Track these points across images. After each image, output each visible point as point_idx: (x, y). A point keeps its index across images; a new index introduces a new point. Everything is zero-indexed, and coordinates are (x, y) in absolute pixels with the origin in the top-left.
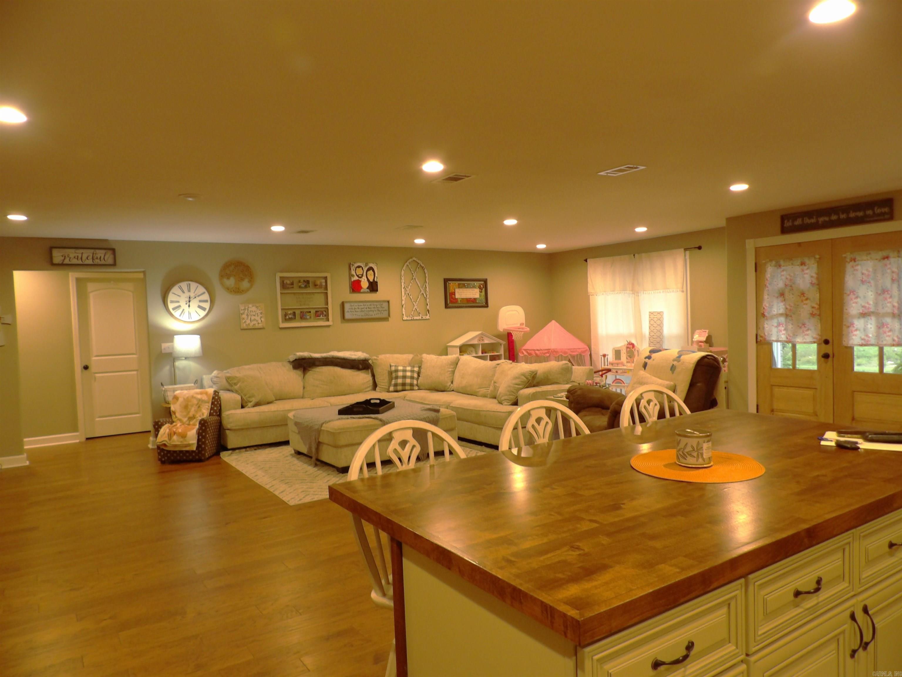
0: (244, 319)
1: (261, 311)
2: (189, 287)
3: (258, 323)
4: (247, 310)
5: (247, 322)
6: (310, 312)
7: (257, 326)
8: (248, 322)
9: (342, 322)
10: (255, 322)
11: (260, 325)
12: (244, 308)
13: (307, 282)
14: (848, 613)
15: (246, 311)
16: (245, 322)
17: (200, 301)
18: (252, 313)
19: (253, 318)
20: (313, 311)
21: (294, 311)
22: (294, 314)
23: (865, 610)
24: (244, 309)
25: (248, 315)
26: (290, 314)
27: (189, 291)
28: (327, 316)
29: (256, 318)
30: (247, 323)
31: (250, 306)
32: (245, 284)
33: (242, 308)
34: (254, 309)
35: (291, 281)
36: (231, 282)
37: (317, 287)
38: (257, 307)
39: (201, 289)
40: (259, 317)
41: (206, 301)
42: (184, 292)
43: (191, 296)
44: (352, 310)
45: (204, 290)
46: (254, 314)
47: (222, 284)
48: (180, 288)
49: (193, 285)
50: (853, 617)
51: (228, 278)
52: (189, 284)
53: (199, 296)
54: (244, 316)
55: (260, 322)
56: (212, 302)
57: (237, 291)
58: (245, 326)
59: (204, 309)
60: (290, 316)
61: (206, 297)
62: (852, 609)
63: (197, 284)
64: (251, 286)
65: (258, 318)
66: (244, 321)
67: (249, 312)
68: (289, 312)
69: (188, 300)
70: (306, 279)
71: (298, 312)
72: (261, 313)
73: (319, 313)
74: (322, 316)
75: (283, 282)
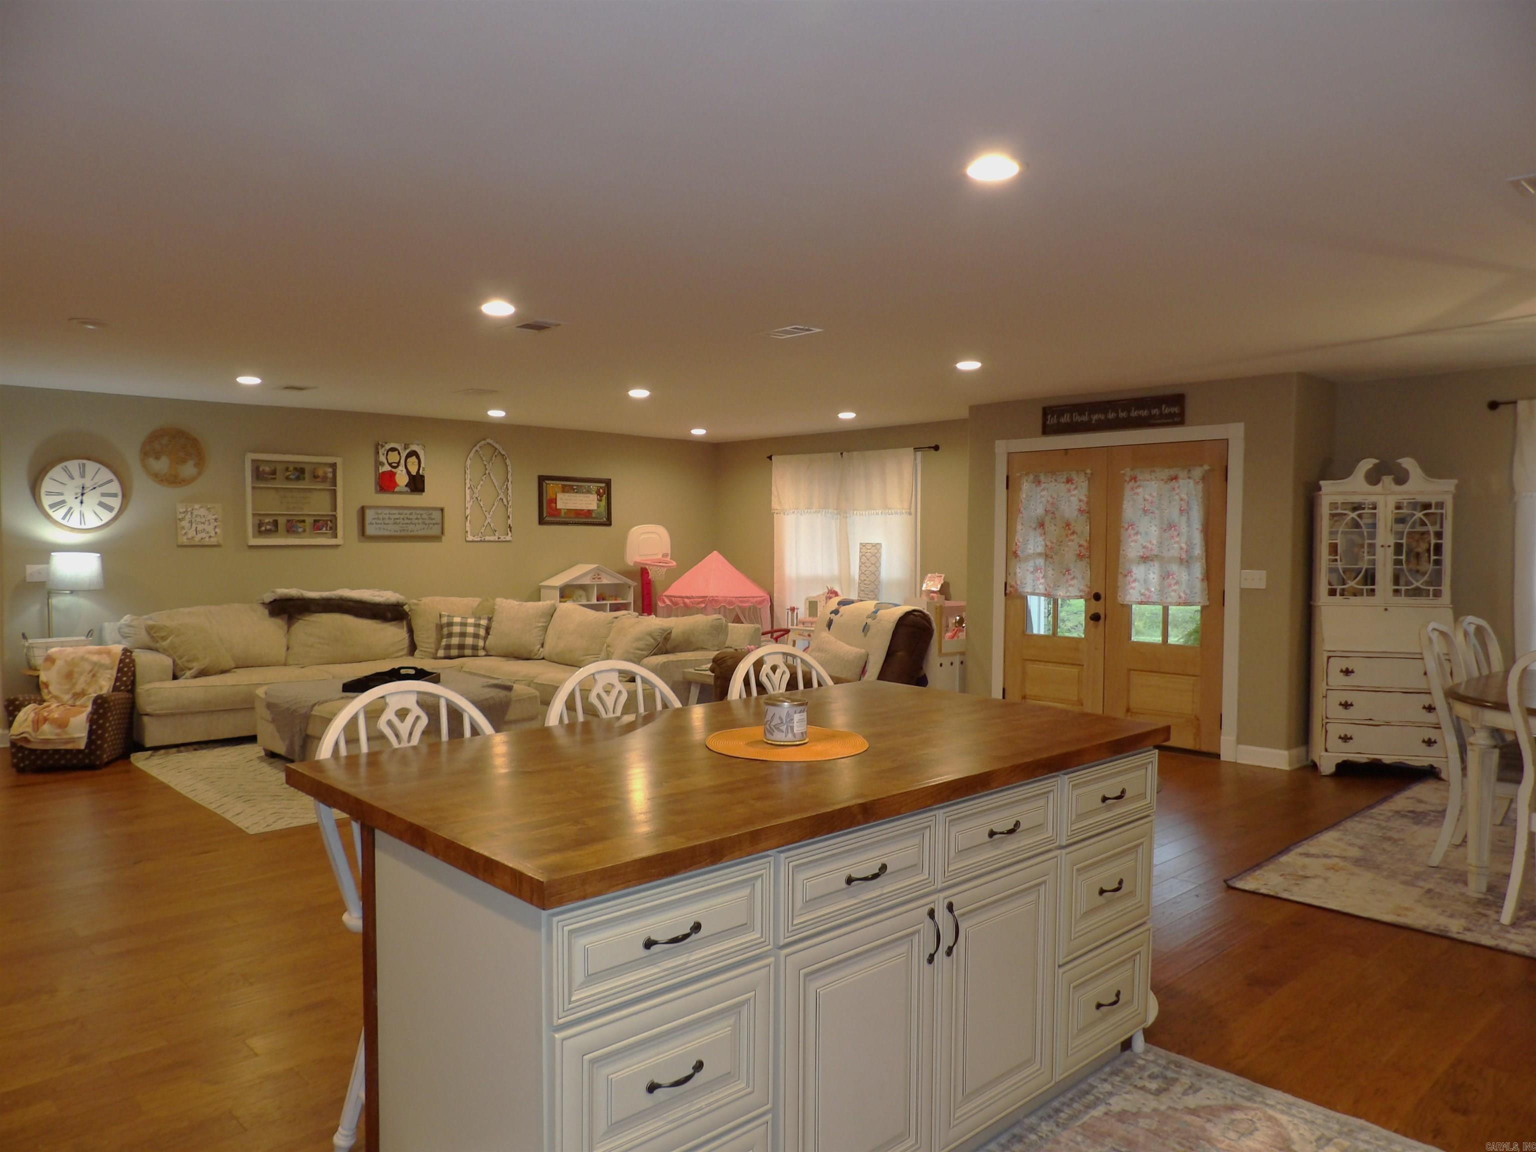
0: (183, 528)
1: (216, 516)
2: (83, 468)
3: (210, 537)
4: (189, 513)
5: (189, 533)
6: (304, 521)
7: (207, 541)
8: (192, 533)
9: (359, 541)
10: (203, 535)
11: (212, 539)
12: (184, 510)
13: (300, 472)
14: (926, 909)
15: (189, 516)
16: (186, 533)
17: (103, 495)
18: (198, 519)
19: (200, 527)
20: (309, 521)
21: (275, 518)
22: (276, 523)
23: (950, 907)
24: (184, 512)
25: (191, 522)
26: (268, 523)
27: (83, 475)
28: (334, 529)
29: (205, 526)
30: (190, 536)
31: (197, 506)
32: (188, 469)
33: (181, 510)
34: (203, 512)
35: (273, 468)
36: (162, 465)
37: (318, 480)
38: (209, 509)
39: (106, 474)
40: (212, 527)
41: (115, 495)
42: (72, 478)
43: (87, 485)
44: (378, 521)
45: (111, 476)
46: (203, 520)
47: (145, 467)
48: (66, 470)
49: (91, 466)
50: (931, 914)
51: (157, 458)
52: (84, 465)
53: (100, 486)
54: (185, 523)
55: (213, 534)
56: (126, 496)
57: (173, 480)
58: (185, 540)
59: (110, 508)
60: (268, 527)
61: (115, 487)
62: (932, 906)
63: (98, 466)
64: (200, 474)
65: (210, 529)
66: (183, 532)
67: (194, 516)
68: (267, 521)
69: (80, 491)
70: (298, 466)
71: (282, 521)
72: (216, 520)
73: (320, 523)
74: (324, 529)
75: (257, 468)
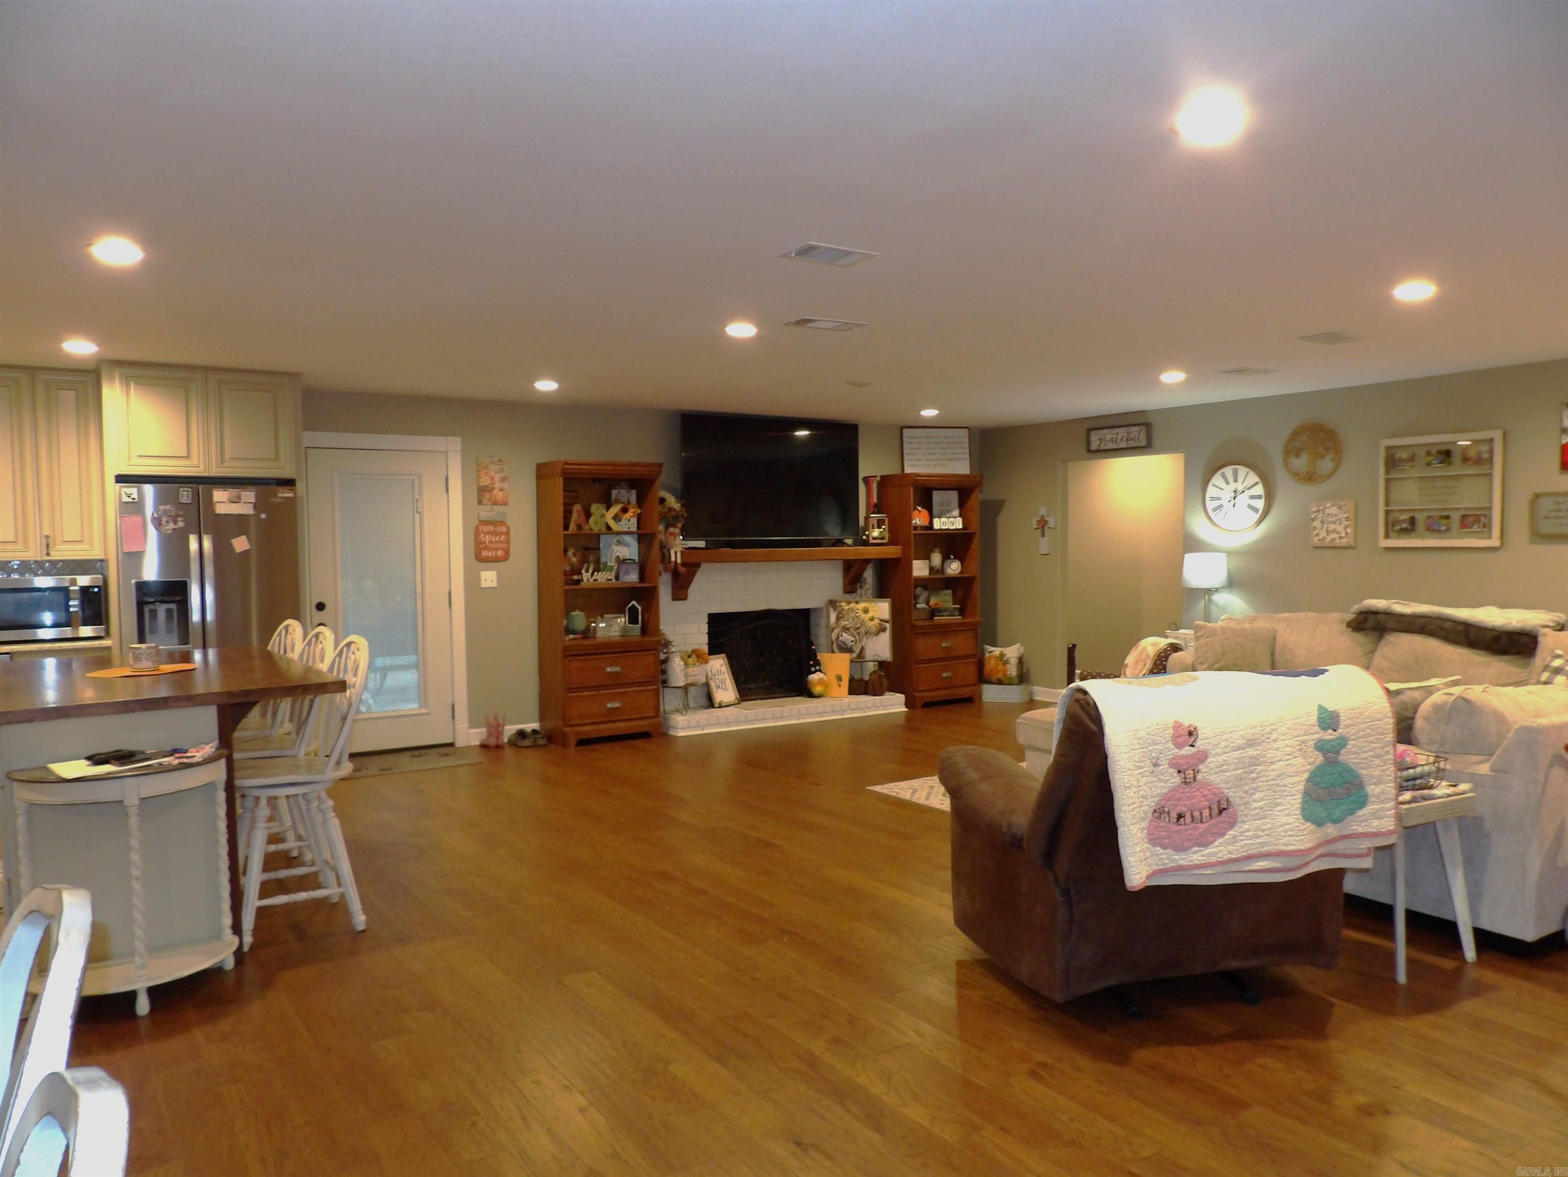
0: (1315, 528)
1: (1347, 515)
2: (1235, 473)
3: (1341, 538)
4: (1321, 512)
5: (1322, 535)
6: (1447, 517)
7: (1338, 542)
8: (1323, 534)
9: (1532, 542)
10: (1334, 536)
11: (1344, 541)
12: (1316, 509)
13: (1446, 455)
15: (1320, 515)
16: (1317, 535)
17: (1252, 497)
18: (1330, 519)
19: (1332, 527)
20: (1456, 516)
21: (1412, 514)
22: (1412, 521)
24: (1317, 511)
25: (1322, 522)
26: (1404, 521)
27: (1236, 481)
28: (1488, 526)
30: (1321, 537)
31: (1328, 505)
32: (1326, 465)
33: (1314, 509)
34: (1334, 510)
35: (1411, 454)
36: (1301, 463)
37: (1469, 463)
38: (1340, 507)
39: (1253, 478)
40: (1343, 525)
41: (1259, 497)
42: (1228, 483)
43: (1239, 489)
44: (1558, 514)
45: (1257, 479)
46: (1334, 519)
47: (1286, 464)
48: (1224, 476)
49: (1242, 470)
51: (1298, 456)
52: (1236, 469)
53: (1249, 489)
54: (1317, 523)
55: (1343, 535)
56: (1269, 498)
57: (1310, 478)
58: (1317, 542)
59: (1256, 510)
60: (1404, 526)
61: (1259, 490)
63: (1248, 470)
64: (1337, 467)
65: (1340, 528)
66: (1316, 532)
67: (1325, 515)
68: (1402, 518)
69: (1233, 495)
70: (1443, 448)
71: (1421, 518)
72: (1347, 518)
73: (1470, 520)
74: (1475, 526)
75: (1393, 455)
